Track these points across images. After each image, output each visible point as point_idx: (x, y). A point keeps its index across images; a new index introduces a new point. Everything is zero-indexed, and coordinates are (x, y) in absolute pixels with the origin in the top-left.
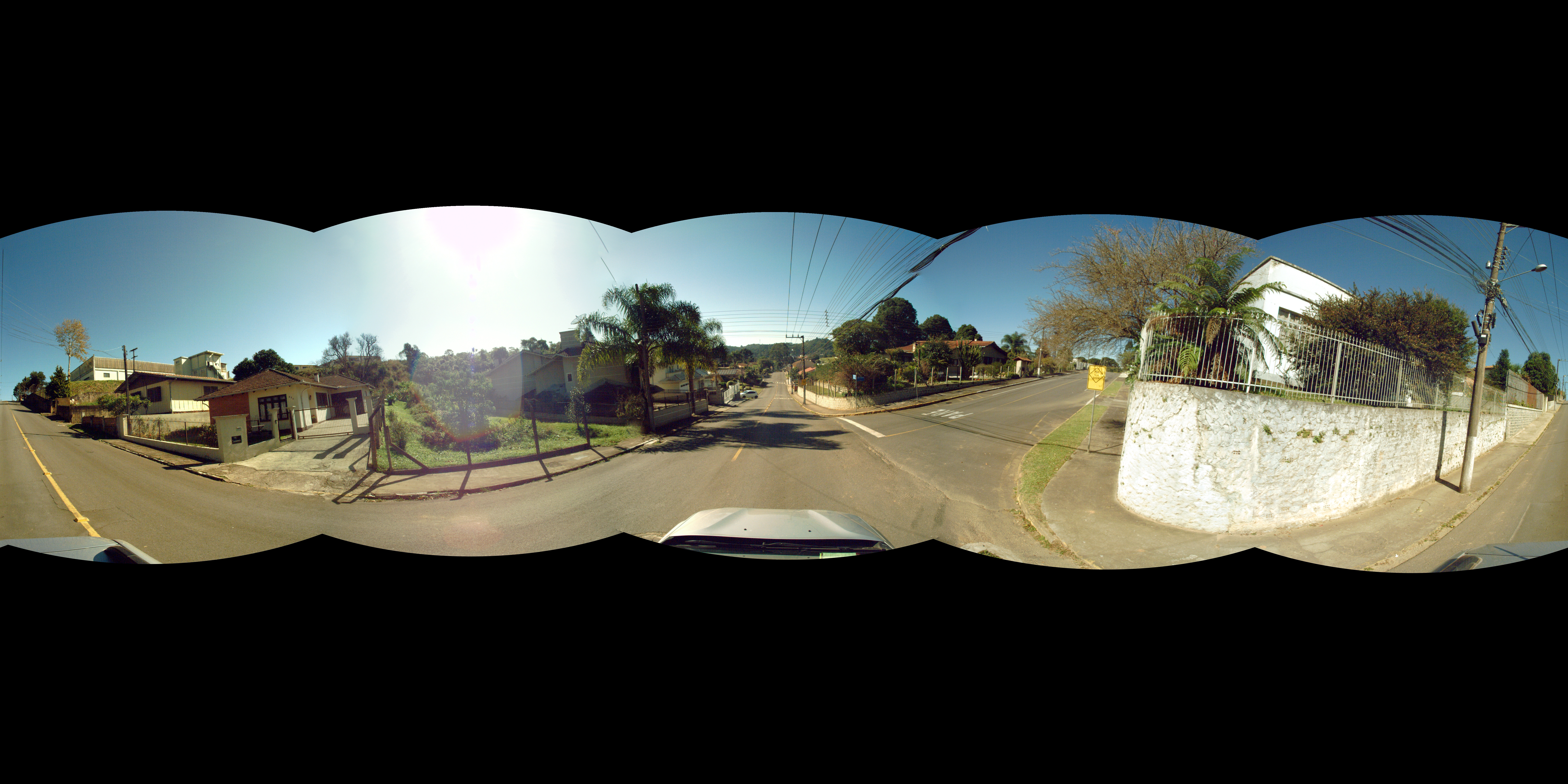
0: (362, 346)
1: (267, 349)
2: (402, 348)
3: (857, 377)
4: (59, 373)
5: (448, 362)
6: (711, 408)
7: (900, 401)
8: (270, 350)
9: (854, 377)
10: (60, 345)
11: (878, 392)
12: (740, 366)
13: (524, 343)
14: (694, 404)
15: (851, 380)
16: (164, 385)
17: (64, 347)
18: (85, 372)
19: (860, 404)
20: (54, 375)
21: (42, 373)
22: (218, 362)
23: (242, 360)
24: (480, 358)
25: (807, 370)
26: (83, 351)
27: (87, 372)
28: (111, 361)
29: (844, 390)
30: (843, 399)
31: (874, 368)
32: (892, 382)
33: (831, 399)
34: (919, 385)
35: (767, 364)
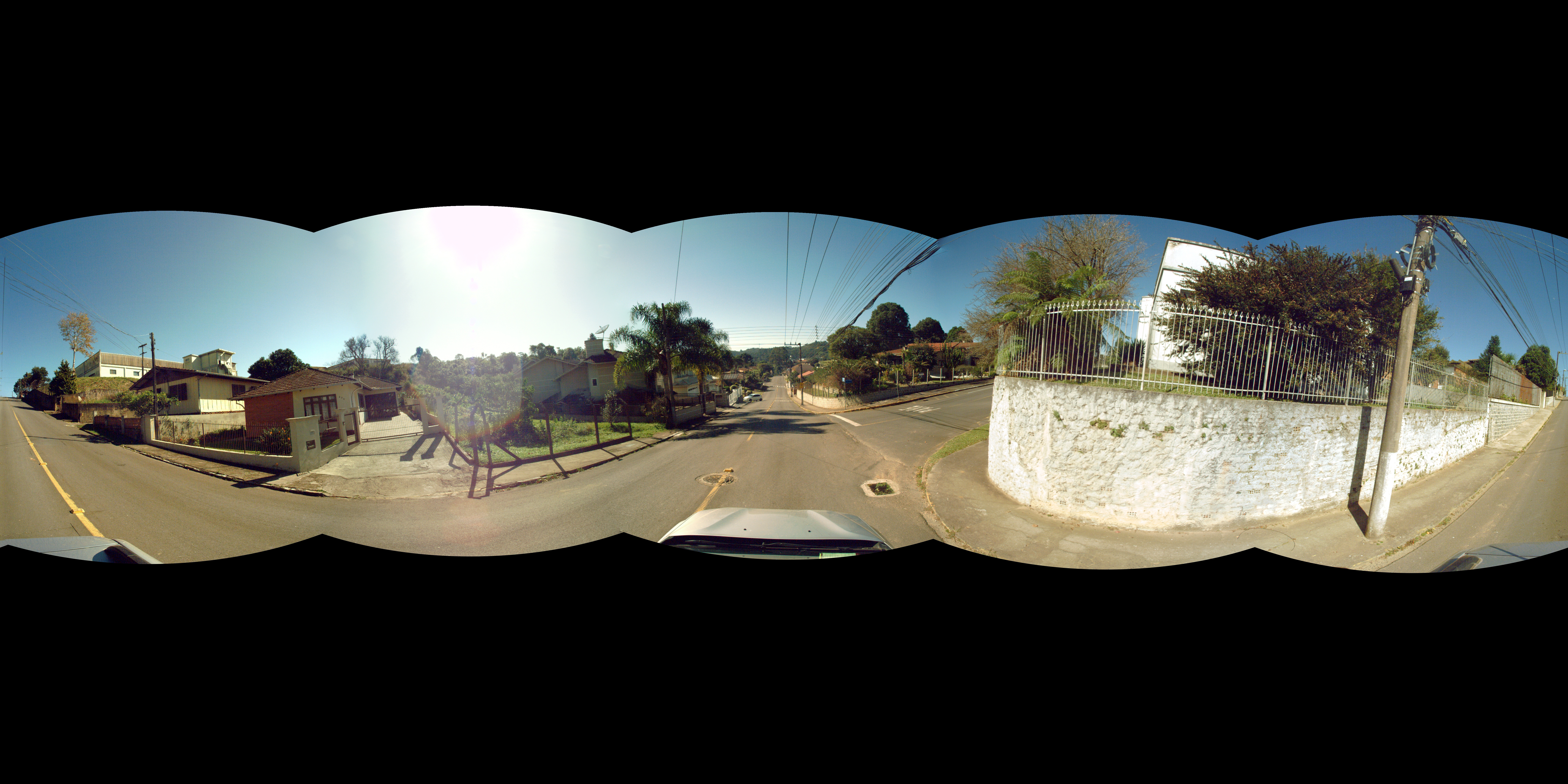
0: (379, 347)
1: (284, 349)
2: (415, 352)
3: (846, 379)
4: (64, 368)
5: (460, 366)
6: (719, 410)
7: (884, 399)
8: (287, 350)
9: (844, 379)
10: (64, 339)
11: (864, 392)
12: (741, 371)
13: (533, 348)
14: (704, 406)
15: (841, 382)
16: (191, 382)
17: (69, 341)
18: (91, 367)
19: (849, 403)
20: (58, 370)
21: (45, 369)
22: (229, 361)
23: (258, 359)
24: (490, 363)
25: (804, 374)
26: (89, 345)
27: (92, 369)
28: (117, 357)
29: (837, 391)
30: (835, 399)
31: (860, 372)
32: (877, 382)
33: (825, 399)
34: (901, 386)
35: (767, 369)
